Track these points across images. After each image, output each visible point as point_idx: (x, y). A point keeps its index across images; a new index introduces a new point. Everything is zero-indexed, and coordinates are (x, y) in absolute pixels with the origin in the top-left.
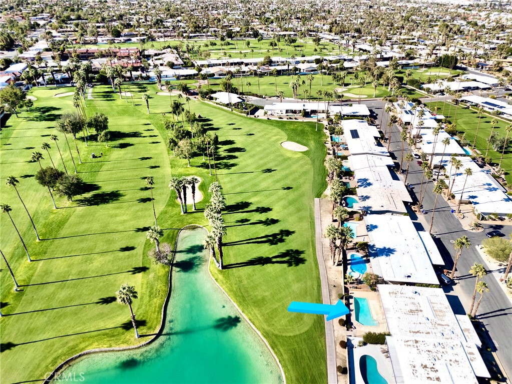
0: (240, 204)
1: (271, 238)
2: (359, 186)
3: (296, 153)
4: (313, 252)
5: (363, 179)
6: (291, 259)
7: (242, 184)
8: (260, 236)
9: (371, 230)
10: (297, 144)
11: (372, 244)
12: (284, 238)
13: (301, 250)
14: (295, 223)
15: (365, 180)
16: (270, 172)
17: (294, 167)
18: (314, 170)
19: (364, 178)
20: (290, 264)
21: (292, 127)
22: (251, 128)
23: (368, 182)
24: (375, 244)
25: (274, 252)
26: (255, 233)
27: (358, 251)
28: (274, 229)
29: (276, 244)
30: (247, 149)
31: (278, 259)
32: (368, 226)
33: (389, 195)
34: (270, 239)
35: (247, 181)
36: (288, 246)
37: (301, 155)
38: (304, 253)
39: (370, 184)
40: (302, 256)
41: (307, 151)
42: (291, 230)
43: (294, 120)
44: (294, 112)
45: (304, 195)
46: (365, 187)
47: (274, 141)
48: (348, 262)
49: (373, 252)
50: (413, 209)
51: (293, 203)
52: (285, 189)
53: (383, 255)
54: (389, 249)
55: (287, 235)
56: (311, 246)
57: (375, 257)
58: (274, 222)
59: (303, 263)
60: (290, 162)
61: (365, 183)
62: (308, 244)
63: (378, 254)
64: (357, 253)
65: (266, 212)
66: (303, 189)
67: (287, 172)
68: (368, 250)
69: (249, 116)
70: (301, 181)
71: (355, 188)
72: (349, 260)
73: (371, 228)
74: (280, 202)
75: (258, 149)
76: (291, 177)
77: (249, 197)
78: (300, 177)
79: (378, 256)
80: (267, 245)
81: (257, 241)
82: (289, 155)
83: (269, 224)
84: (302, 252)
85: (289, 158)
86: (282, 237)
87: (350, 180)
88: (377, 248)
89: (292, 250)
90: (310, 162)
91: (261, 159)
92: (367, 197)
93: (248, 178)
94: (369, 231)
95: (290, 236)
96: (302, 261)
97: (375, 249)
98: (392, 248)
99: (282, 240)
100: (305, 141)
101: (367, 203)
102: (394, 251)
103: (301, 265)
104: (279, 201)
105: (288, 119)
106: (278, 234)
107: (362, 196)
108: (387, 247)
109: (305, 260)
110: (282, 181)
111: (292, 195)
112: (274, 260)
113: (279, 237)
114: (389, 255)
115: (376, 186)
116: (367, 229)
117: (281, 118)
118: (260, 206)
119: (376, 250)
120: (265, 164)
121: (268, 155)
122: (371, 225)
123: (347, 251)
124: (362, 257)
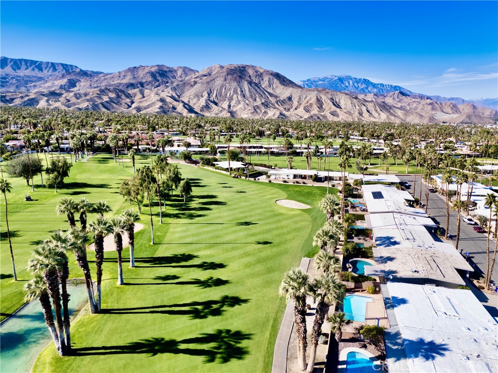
0: (180, 256)
1: (200, 307)
2: (377, 245)
3: (293, 210)
4: (270, 338)
5: (385, 238)
6: (218, 348)
7: (199, 234)
8: (181, 303)
9: (393, 306)
10: (297, 202)
11: (392, 331)
12: (225, 308)
13: (247, 332)
14: (255, 289)
15: (389, 238)
16: (249, 225)
17: (284, 223)
18: (312, 227)
19: (386, 236)
20: (211, 356)
21: (297, 189)
22: (245, 187)
23: (392, 240)
24: (401, 332)
25: (191, 332)
26: (176, 298)
27: (365, 347)
28: (215, 294)
29: (204, 317)
30: (229, 203)
31: (192, 346)
32: (387, 299)
33: (429, 258)
34: (197, 309)
35: (207, 232)
36: (224, 323)
37: (300, 212)
38: (249, 338)
39: (395, 243)
40: (244, 344)
41: (308, 209)
42: (243, 298)
43: (302, 184)
44: (304, 177)
45: (287, 253)
46: (386, 246)
47: (268, 199)
48: (340, 367)
49: (396, 347)
50: (477, 285)
51: (265, 261)
52: (259, 243)
53: (416, 356)
54: (432, 343)
55: (232, 305)
56: (270, 328)
57: (398, 359)
58: (219, 282)
59: (240, 358)
60: (280, 217)
61: (389, 242)
62: (264, 324)
63: (407, 351)
64: (363, 351)
65: (214, 269)
66: (289, 246)
67: (273, 226)
68: (385, 343)
69: (247, 179)
70: (289, 237)
71: (371, 248)
72: (343, 363)
73: (392, 303)
74: (244, 259)
75: (244, 204)
76: (276, 232)
77: (199, 250)
78: (289, 232)
79: (405, 357)
80: (185, 318)
81: (173, 311)
82: (282, 211)
83: (210, 286)
84: (247, 337)
85: (281, 214)
86: (222, 306)
87: (366, 241)
88: (404, 340)
89: (228, 331)
90: (310, 219)
91: (242, 213)
92: (391, 259)
93: (212, 229)
94: (389, 308)
95: (237, 307)
96: (240, 353)
97: (399, 341)
98: (438, 341)
99: (217, 312)
100: (309, 201)
101: (388, 266)
102: (445, 349)
103: (234, 363)
104: (242, 257)
105: (294, 183)
106: (215, 302)
107: (381, 257)
108: (428, 339)
109: (246, 353)
110: (260, 235)
111: (267, 251)
112: (183, 346)
113: (215, 306)
114: (433, 358)
115: (405, 245)
116: (385, 304)
117: (285, 182)
118: (209, 261)
119: (402, 345)
120: (246, 217)
121: (253, 210)
122: (393, 297)
123: (341, 344)
124: (372, 359)
